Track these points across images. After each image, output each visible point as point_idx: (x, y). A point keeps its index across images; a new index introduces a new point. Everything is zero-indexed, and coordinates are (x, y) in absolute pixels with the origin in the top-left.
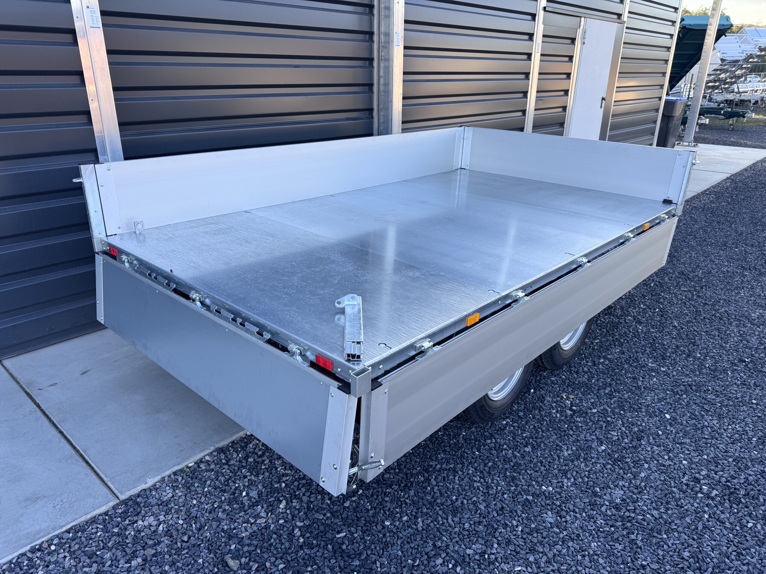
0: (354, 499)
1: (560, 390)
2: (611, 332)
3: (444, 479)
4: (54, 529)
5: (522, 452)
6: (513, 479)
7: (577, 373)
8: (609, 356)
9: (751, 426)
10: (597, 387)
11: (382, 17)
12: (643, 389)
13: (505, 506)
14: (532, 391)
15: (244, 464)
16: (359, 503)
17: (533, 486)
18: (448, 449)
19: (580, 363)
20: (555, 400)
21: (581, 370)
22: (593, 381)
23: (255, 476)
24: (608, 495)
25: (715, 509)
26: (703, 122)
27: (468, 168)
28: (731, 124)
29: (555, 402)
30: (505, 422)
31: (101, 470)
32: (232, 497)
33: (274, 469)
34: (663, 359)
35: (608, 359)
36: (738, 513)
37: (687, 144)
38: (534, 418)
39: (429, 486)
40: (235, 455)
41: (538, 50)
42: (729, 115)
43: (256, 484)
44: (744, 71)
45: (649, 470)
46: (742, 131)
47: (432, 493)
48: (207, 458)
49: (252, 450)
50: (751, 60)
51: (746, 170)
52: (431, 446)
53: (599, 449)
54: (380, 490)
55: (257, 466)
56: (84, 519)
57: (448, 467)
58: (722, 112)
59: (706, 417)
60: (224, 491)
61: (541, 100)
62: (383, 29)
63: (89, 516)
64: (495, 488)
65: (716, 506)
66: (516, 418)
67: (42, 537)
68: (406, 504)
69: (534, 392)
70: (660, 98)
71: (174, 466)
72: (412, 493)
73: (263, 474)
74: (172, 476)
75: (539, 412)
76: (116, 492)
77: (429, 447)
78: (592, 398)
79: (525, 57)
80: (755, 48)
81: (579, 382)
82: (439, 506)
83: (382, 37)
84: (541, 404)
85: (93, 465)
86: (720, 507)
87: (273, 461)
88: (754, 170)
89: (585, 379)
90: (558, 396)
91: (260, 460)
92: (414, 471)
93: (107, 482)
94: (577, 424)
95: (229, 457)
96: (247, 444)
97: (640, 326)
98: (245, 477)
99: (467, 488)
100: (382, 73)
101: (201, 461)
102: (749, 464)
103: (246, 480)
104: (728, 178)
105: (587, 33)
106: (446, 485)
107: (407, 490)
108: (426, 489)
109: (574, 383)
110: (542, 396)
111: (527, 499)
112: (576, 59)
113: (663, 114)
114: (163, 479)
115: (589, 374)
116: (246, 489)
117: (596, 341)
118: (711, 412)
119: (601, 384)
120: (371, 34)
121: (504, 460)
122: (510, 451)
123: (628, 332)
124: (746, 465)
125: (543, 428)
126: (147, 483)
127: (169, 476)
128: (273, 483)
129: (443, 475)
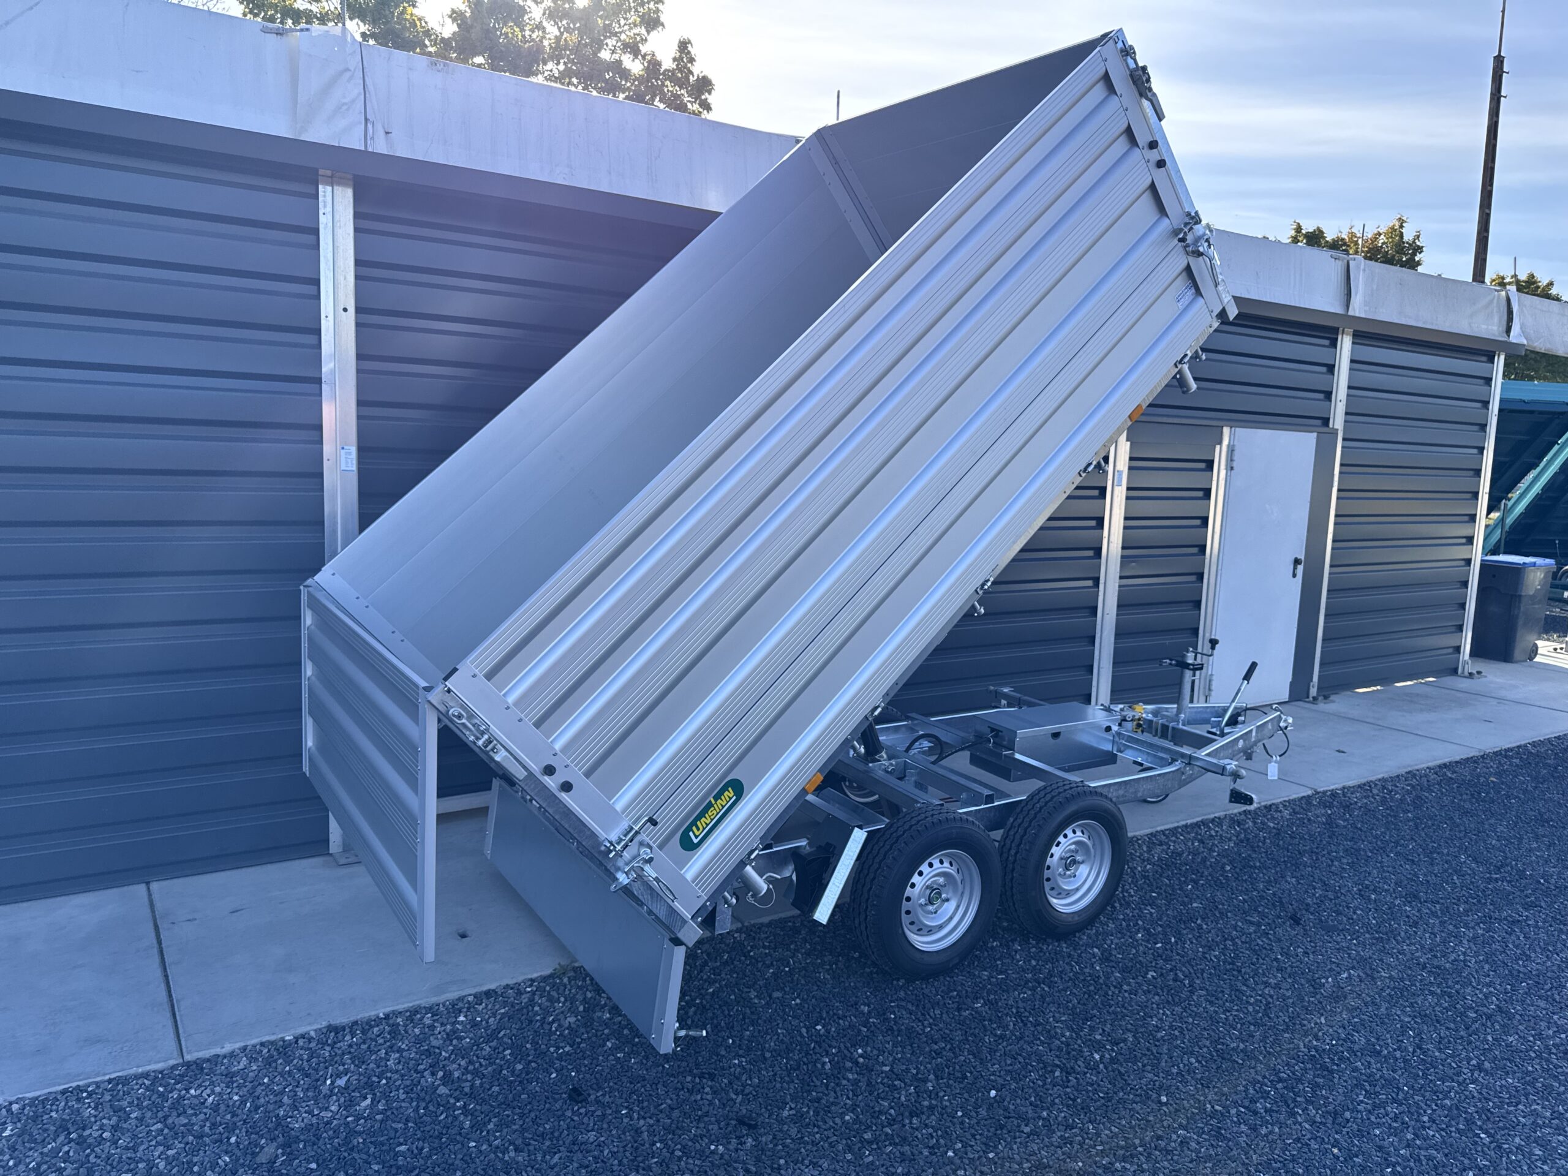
4: (97, 1075)
48: (313, 1034)
55: (366, 1055)
56: (133, 1071)
60: (308, 1075)
61: (1133, 561)
63: (140, 1070)
67: (81, 1080)
70: (1465, 561)
71: (267, 1035)
73: (368, 1065)
74: (258, 1046)
76: (185, 1051)
79: (1093, 493)
91: (375, 1049)
93: (182, 1039)
101: (303, 1036)
103: (342, 1067)
105: (1236, 452)
112: (1217, 495)
114: (244, 1049)
126: (223, 1048)
127: (254, 1046)
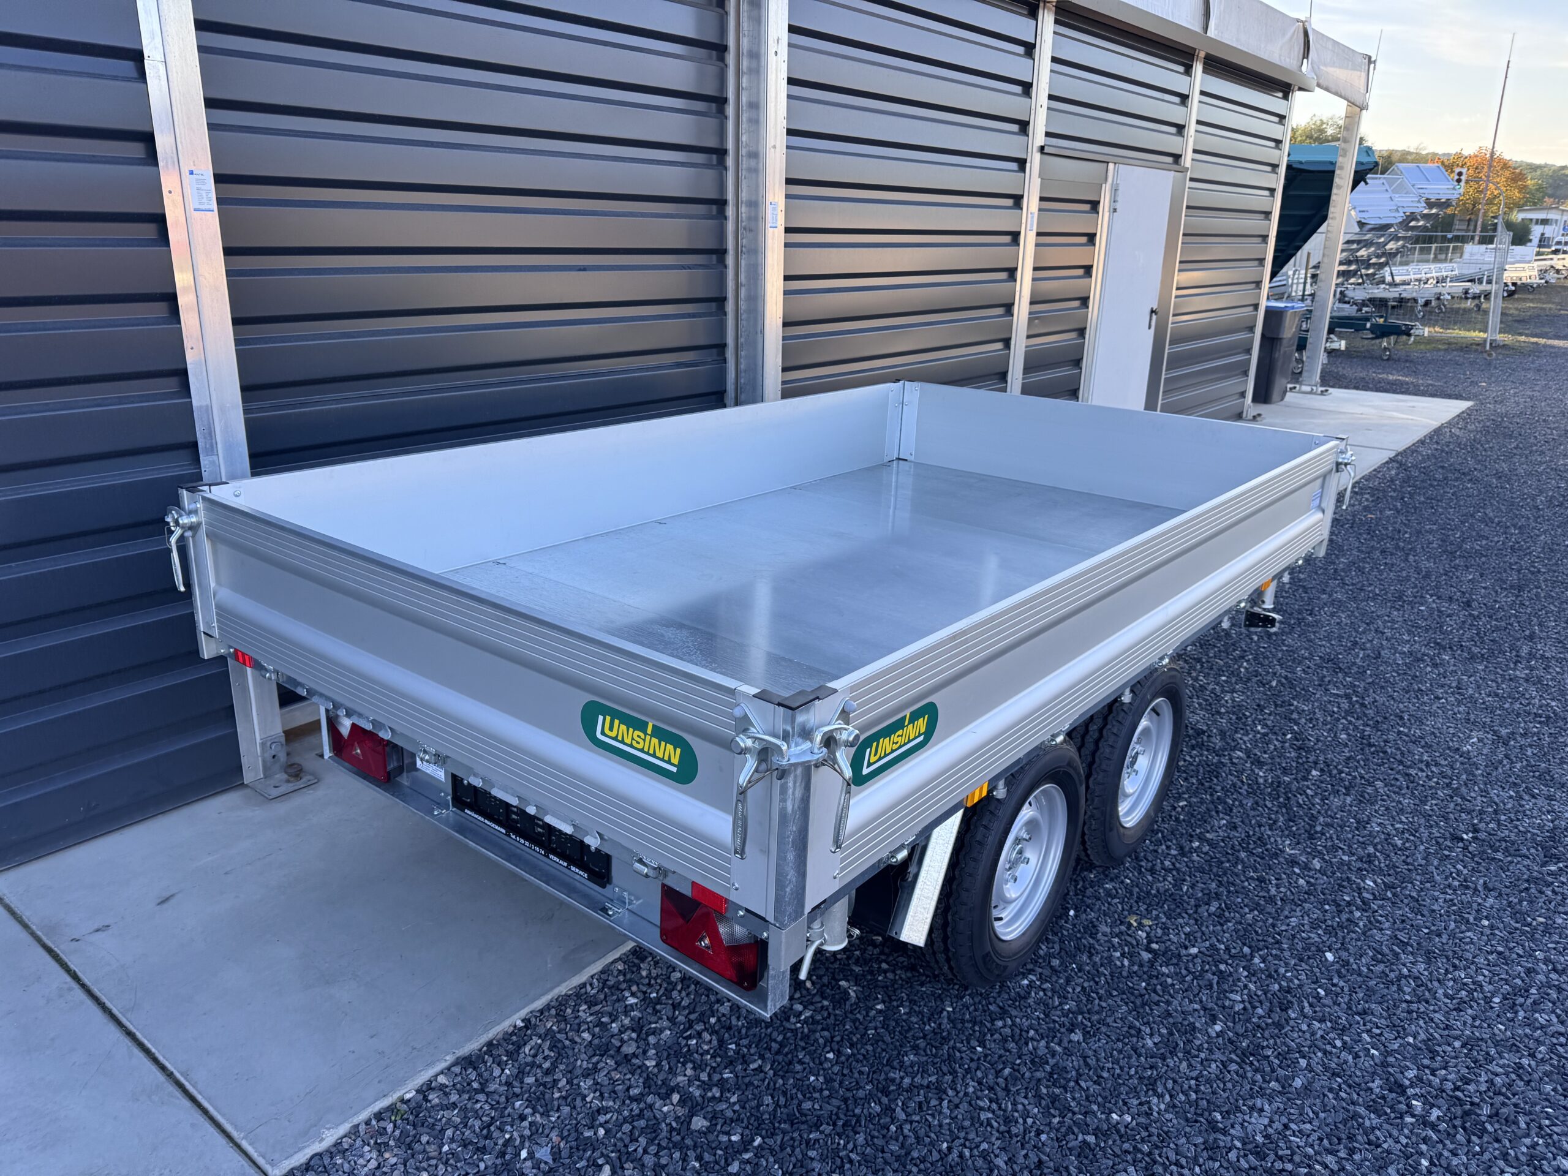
0: (746, 1156)
1: (1123, 909)
2: (1207, 784)
3: (920, 1107)
5: (1065, 1044)
6: (1054, 1099)
7: (1152, 871)
8: (1208, 835)
9: (1486, 973)
10: (1192, 902)
11: (743, 173)
12: (1279, 903)
13: (1045, 1158)
14: (1072, 913)
15: (517, 1090)
16: (757, 1164)
17: (1094, 1113)
18: (921, 1043)
19: (1156, 851)
20: (1117, 930)
21: (1158, 867)
22: (1185, 888)
23: (542, 1115)
24: (1237, 1127)
25: (1440, 1146)
26: (1335, 346)
27: (912, 458)
28: (1385, 349)
29: (1117, 936)
30: (1026, 982)
31: (223, 1115)
32: (499, 1162)
33: (579, 1099)
34: (1311, 837)
35: (1207, 841)
36: (1482, 1153)
37: (1308, 389)
38: (1080, 970)
39: (892, 1123)
40: (497, 1072)
41: (1032, 225)
42: (1382, 332)
43: (547, 1131)
44: (1400, 243)
45: (1310, 1072)
46: (1407, 361)
47: (901, 1138)
48: (442, 1079)
49: (529, 1059)
50: (1412, 224)
51: (1422, 442)
52: (888, 1039)
53: (1210, 1030)
54: (796, 1135)
55: (543, 1094)
57: (925, 1082)
58: (1368, 325)
59: (1403, 956)
60: (483, 1150)
61: (1037, 318)
62: (744, 196)
64: (1021, 1121)
65: (1441, 1141)
66: (1047, 972)
68: (851, 1161)
69: (1076, 916)
70: (1256, 306)
71: (376, 1100)
72: (861, 1138)
73: (558, 1110)
74: (374, 1122)
75: (1090, 957)
76: (261, 1161)
77: (883, 1041)
78: (1186, 924)
79: (1007, 239)
80: (1419, 202)
81: (1158, 891)
82: (915, 1165)
83: (743, 209)
84: (1091, 941)
85: (206, 1104)
86: (1447, 1142)
87: (575, 1082)
88: (1437, 443)
89: (1168, 884)
90: (1122, 923)
91: (548, 1079)
92: (861, 1094)
93: (238, 1141)
94: (1163, 979)
95: (486, 1075)
96: (519, 1047)
97: (1260, 769)
98: (523, 1118)
99: (967, 1123)
100: (743, 278)
101: (430, 1086)
102: (1493, 1051)
103: (525, 1124)
104: (1391, 460)
105: (1120, 192)
106: (926, 1120)
107: (851, 1134)
108: (888, 1129)
109: (1148, 893)
110: (1092, 922)
111: (1084, 1142)
112: (1101, 240)
113: (1263, 336)
114: (355, 1131)
115: (1174, 873)
116: (527, 1144)
117: (1181, 804)
118: (1412, 946)
119: (1200, 895)
120: (722, 203)
121: (1033, 1062)
122: (1043, 1043)
123: (1239, 784)
124: (1488, 1053)
125: (1101, 991)
126: (322, 1140)
127: (368, 1123)
128: (581, 1128)
129: (917, 1099)
